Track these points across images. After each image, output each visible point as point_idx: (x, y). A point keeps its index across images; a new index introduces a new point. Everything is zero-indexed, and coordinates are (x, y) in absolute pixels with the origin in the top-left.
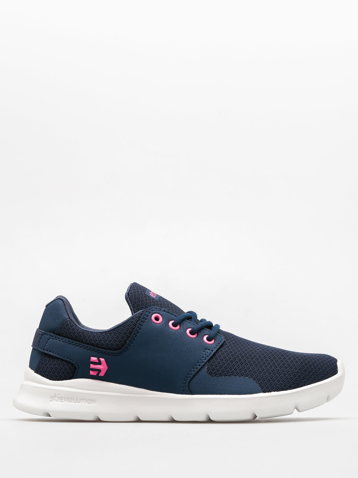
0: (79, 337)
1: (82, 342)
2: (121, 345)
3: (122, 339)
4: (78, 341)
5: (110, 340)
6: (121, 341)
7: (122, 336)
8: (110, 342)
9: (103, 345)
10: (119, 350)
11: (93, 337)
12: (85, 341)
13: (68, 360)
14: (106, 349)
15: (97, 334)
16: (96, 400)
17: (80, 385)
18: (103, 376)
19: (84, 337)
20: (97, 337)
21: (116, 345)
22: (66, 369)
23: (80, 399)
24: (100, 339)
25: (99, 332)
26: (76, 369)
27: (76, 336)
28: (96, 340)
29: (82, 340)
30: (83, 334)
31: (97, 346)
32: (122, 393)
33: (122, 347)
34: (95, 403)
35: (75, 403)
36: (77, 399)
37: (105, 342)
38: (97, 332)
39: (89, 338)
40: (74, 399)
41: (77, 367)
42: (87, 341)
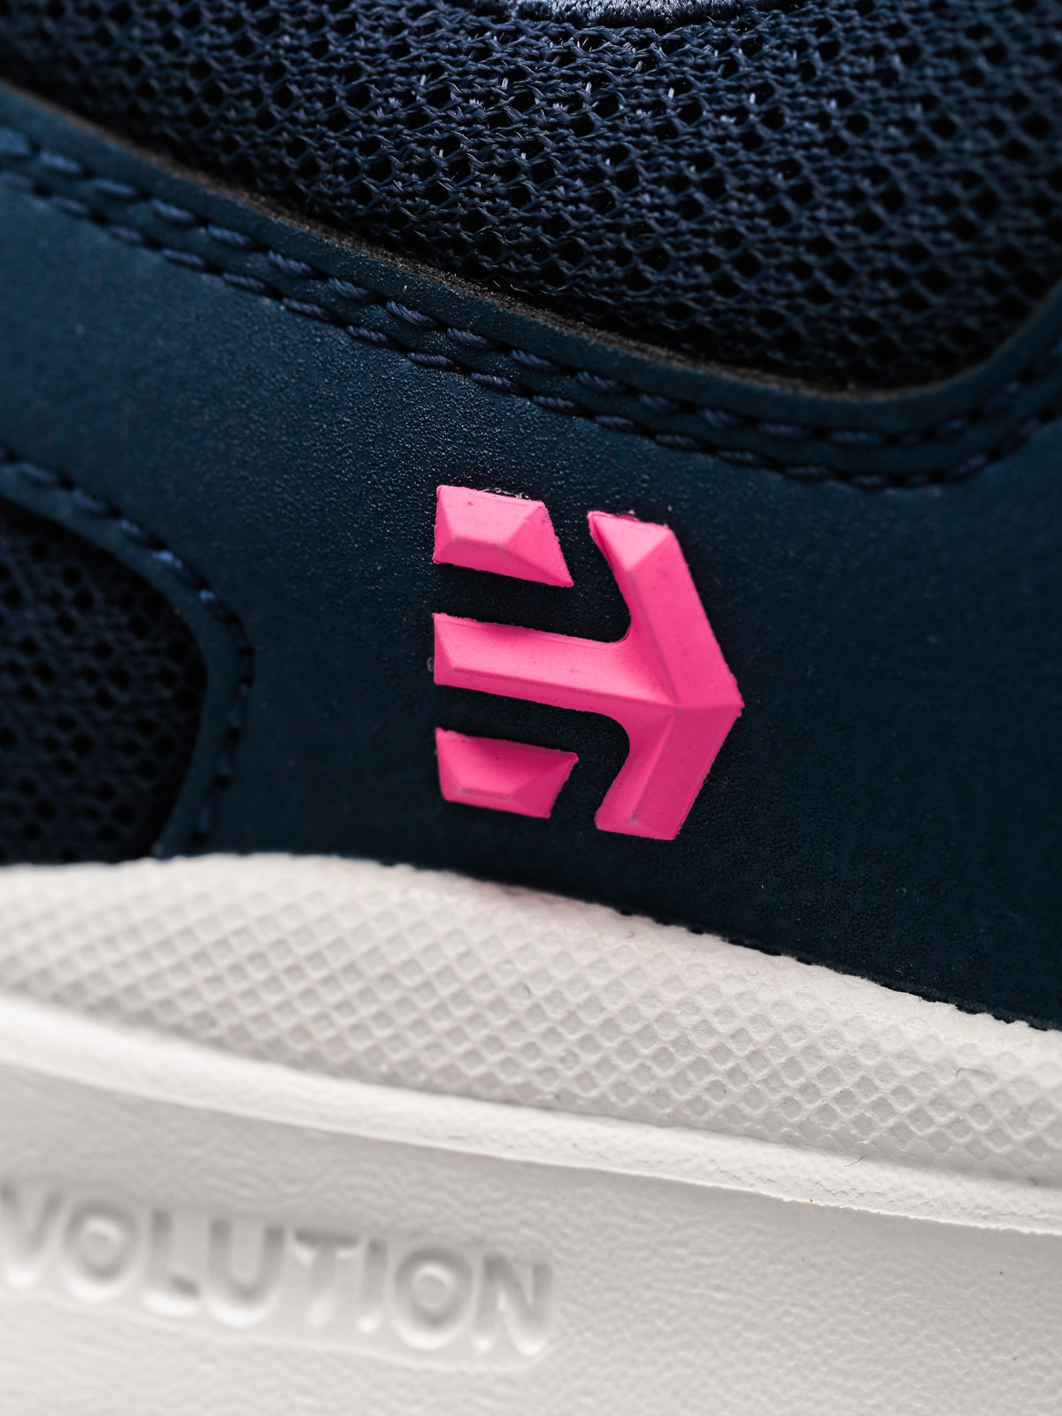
0: (256, 96)
1: (290, 199)
2: (992, 283)
3: (1015, 151)
4: (240, 174)
5: (790, 168)
6: (987, 205)
7: (1017, 102)
8: (778, 216)
9: (658, 259)
10: (947, 363)
11: (489, 98)
12: (351, 170)
13: (65, 506)
14: (701, 344)
15: (567, 57)
16: (541, 1272)
17: (273, 982)
18: (669, 835)
19: (328, 97)
20: (574, 102)
21: (896, 277)
22: (45, 673)
23: (274, 1237)
24: (618, 154)
25: (612, 19)
26: (197, 674)
27: (201, 69)
28: (543, 174)
29: (296, 148)
30: (320, 49)
31: (554, 276)
32: (1001, 1175)
33: (1015, 311)
34: (533, 1317)
35: (186, 1288)
36: (220, 1230)
37: (690, 209)
38: (578, 20)
39: (417, 119)
40: (161, 1221)
41: (212, 643)
42: (382, 170)
